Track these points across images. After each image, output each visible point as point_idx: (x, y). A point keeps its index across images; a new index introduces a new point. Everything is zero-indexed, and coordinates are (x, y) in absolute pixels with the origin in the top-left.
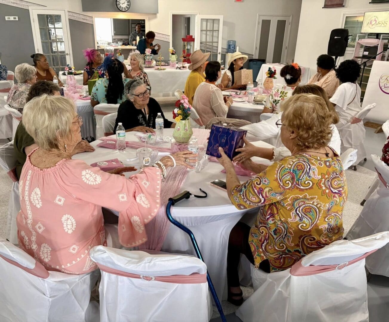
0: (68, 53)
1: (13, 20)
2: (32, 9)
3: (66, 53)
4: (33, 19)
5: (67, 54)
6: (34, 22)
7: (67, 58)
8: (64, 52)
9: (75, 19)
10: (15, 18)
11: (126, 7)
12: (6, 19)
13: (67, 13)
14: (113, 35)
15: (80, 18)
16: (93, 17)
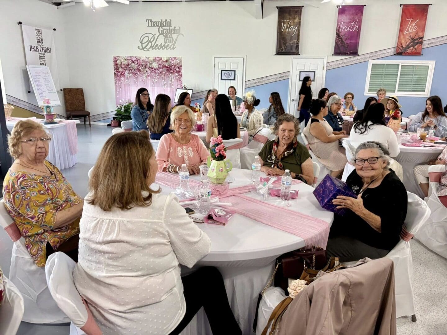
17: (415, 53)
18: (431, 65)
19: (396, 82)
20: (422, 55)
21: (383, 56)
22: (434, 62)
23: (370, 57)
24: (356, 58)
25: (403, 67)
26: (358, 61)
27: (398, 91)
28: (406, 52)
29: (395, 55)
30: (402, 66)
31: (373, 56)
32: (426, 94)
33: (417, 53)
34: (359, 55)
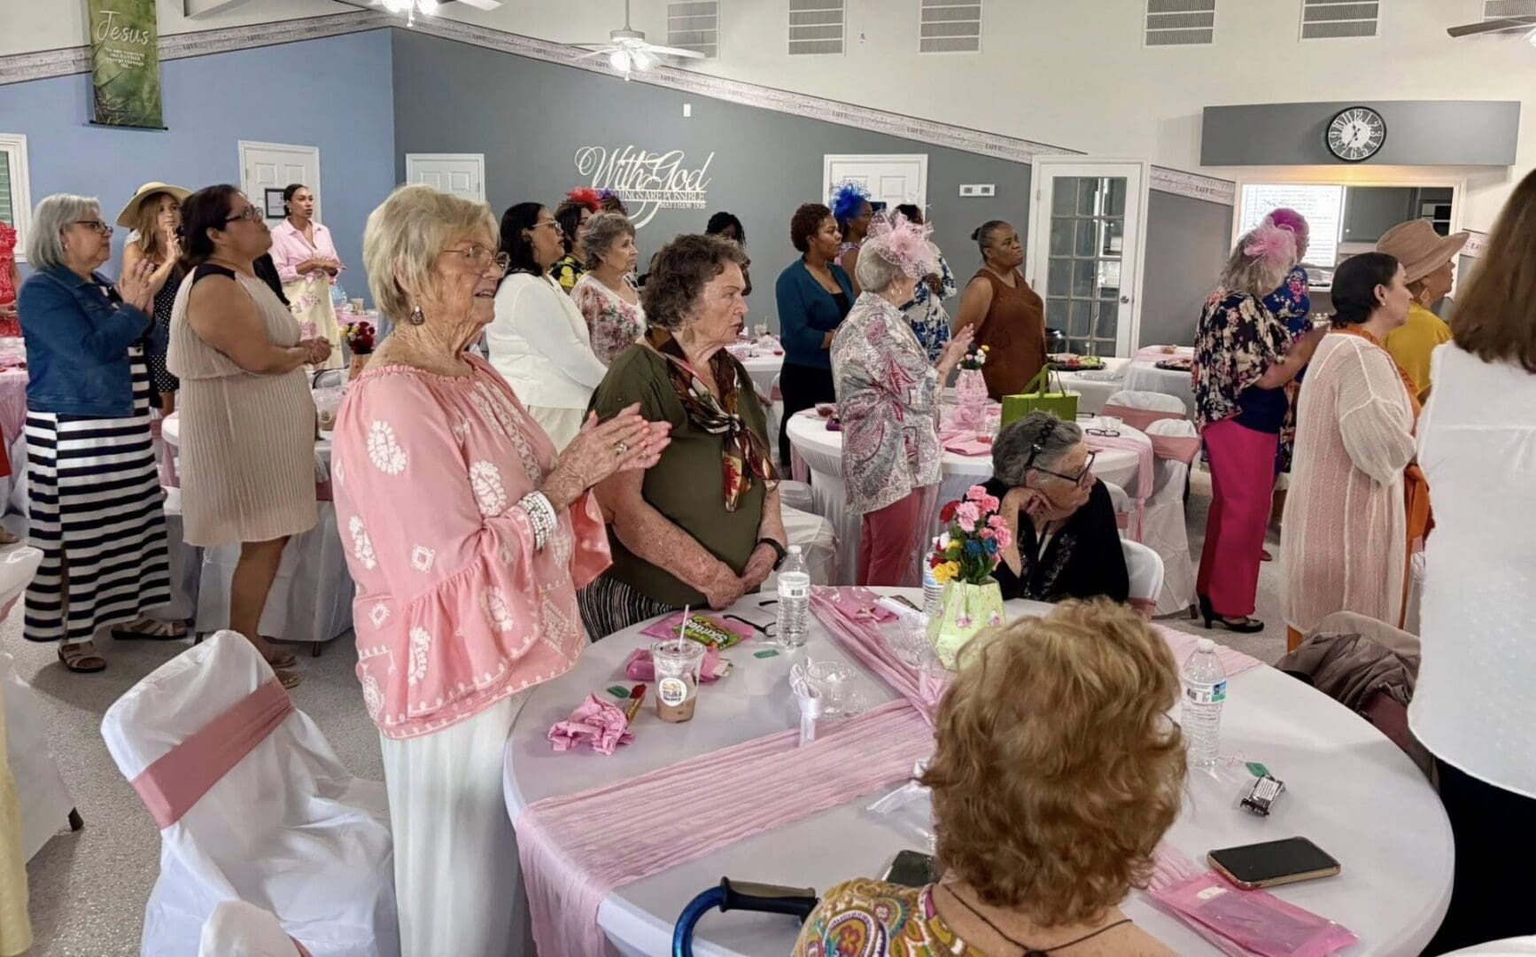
0: (1129, 297)
1: (980, 194)
2: (1041, 163)
3: (1121, 296)
4: (1039, 192)
5: (1125, 300)
6: (1038, 199)
7: (1124, 311)
8: (1114, 291)
9: (1170, 191)
10: (969, 190)
11: (1366, 146)
12: (962, 193)
13: (1148, 172)
14: (1340, 240)
15: (1189, 188)
16: (1238, 183)
18: (16, 147)
22: (23, 140)
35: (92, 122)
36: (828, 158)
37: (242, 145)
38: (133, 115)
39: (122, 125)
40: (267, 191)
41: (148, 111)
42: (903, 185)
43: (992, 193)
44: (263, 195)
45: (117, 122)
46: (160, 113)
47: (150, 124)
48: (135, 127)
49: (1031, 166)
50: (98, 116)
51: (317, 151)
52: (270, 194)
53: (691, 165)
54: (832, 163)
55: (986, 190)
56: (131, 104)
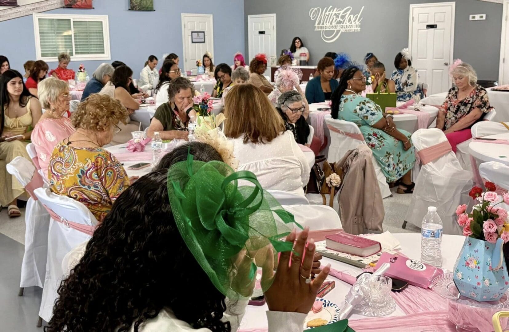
1: (479, 19)
10: (474, 17)
12: (471, 19)
17: (86, 5)
18: (105, 20)
19: (71, 42)
20: (94, 8)
21: (49, 8)
22: (107, 17)
23: (33, 9)
24: (15, 10)
25: (76, 23)
26: (18, 15)
27: (76, 53)
28: (75, 4)
29: (64, 7)
30: (74, 21)
31: (36, 8)
32: (107, 56)
33: (87, 5)
34: (19, 6)
35: (129, 9)
36: (412, 6)
37: (183, 15)
38: (144, 6)
39: (139, 10)
40: (192, 32)
41: (148, 4)
42: (444, 16)
43: (484, 18)
44: (191, 34)
45: (137, 9)
46: (153, 5)
47: (149, 9)
48: (143, 10)
49: (503, 4)
50: (131, 7)
51: (212, 16)
52: (193, 33)
53: (354, 13)
54: (413, 8)
55: (482, 17)
56: (142, 2)
